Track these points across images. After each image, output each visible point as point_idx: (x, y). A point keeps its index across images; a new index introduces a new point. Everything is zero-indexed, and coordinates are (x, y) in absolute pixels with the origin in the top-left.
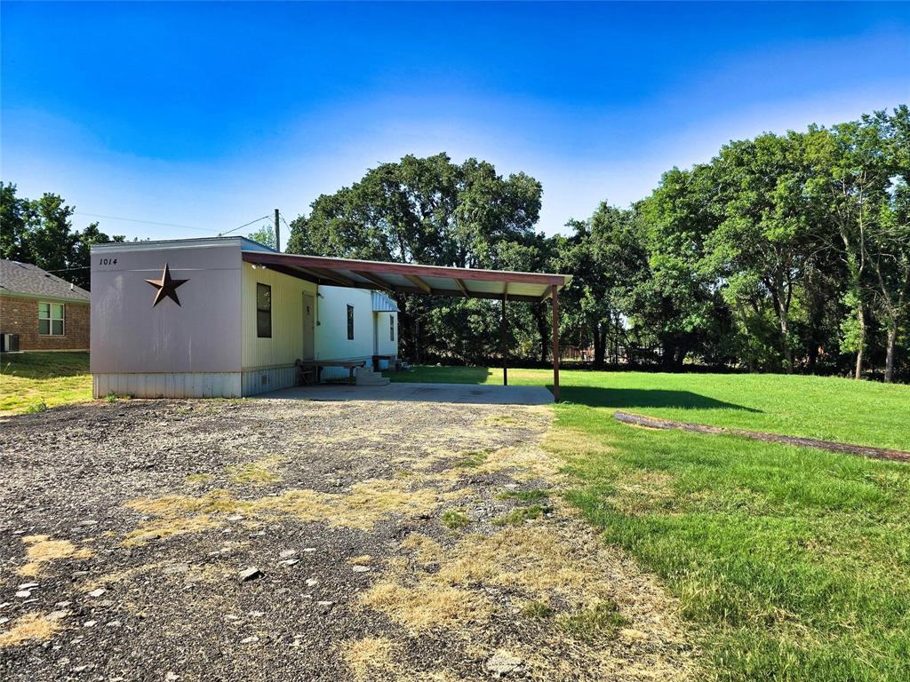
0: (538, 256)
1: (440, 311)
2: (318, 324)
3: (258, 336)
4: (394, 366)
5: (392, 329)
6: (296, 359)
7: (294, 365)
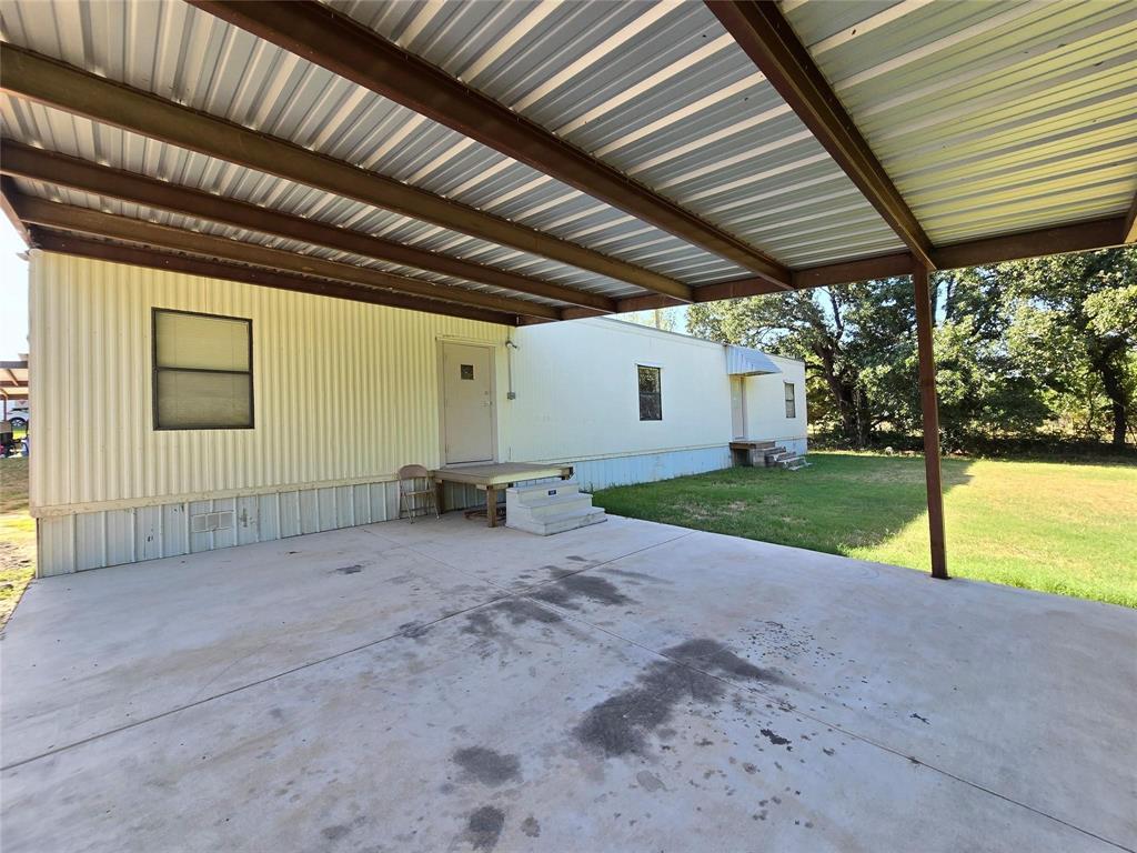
1: (874, 372)
2: (511, 396)
3: (158, 426)
4: (762, 460)
5: (790, 402)
6: (402, 466)
7: (390, 479)
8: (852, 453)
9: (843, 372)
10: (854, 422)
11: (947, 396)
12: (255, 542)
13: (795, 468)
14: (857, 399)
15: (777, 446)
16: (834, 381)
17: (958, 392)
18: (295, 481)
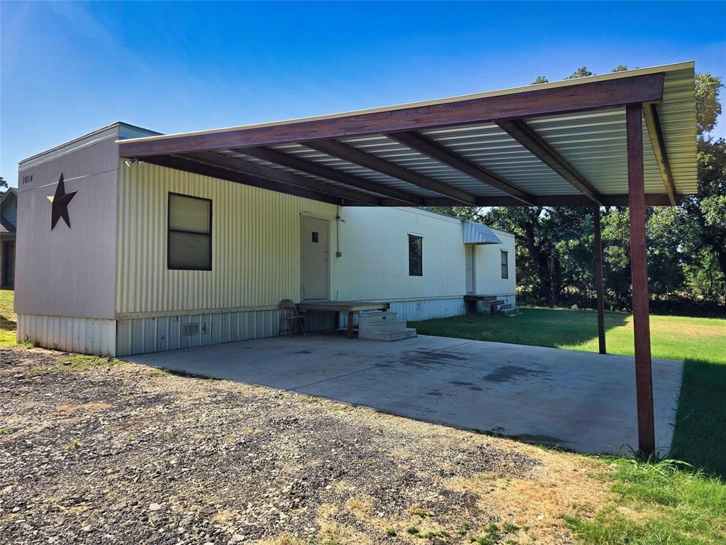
0: (709, 164)
1: (567, 244)
2: (339, 255)
3: (169, 268)
4: (489, 309)
5: (505, 265)
6: (281, 300)
7: (274, 308)
8: (548, 308)
9: (542, 243)
10: (548, 284)
11: (615, 266)
12: (209, 345)
13: (512, 316)
14: (551, 265)
15: (498, 299)
16: (534, 250)
17: (622, 263)
18: (230, 306)
